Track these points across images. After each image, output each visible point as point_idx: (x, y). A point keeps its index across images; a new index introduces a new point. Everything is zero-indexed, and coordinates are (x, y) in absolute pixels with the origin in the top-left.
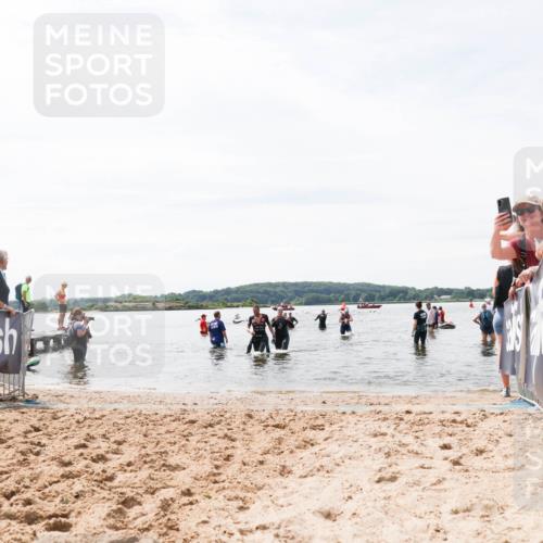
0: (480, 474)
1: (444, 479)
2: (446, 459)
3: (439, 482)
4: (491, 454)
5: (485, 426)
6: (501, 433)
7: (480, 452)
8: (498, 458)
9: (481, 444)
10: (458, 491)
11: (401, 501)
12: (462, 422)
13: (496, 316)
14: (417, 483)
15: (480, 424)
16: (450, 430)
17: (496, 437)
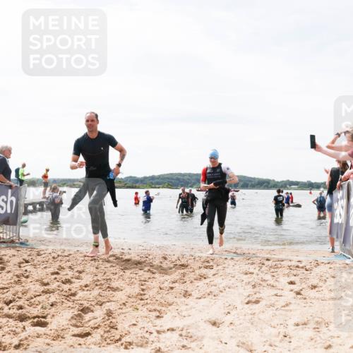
0: (313, 301)
1: (290, 303)
2: (292, 291)
3: (287, 305)
4: (321, 289)
5: (317, 270)
6: (328, 276)
7: (314, 287)
8: (326, 292)
9: (315, 282)
10: (298, 311)
11: (262, 316)
12: (302, 268)
13: (328, 200)
14: (272, 305)
15: (315, 269)
16: (295, 272)
17: (324, 278)
